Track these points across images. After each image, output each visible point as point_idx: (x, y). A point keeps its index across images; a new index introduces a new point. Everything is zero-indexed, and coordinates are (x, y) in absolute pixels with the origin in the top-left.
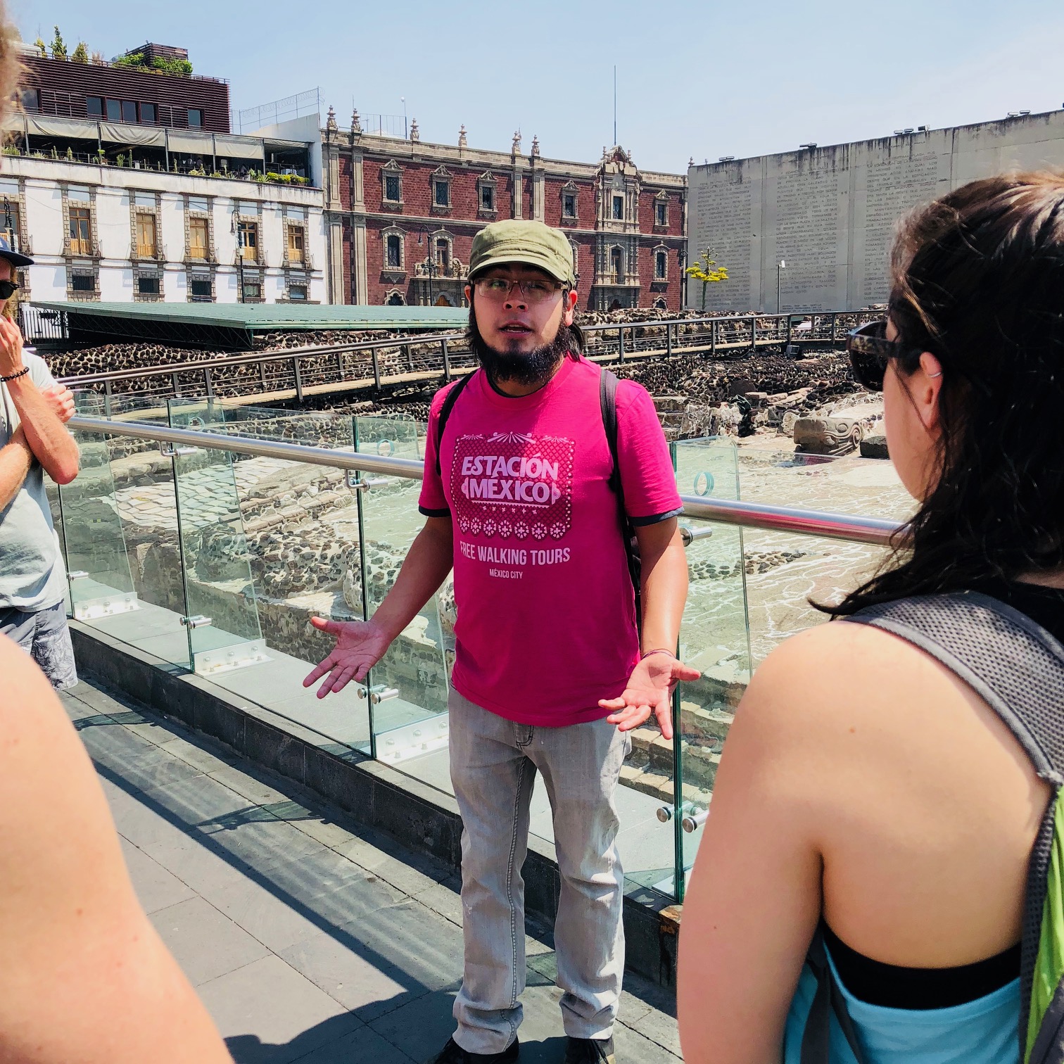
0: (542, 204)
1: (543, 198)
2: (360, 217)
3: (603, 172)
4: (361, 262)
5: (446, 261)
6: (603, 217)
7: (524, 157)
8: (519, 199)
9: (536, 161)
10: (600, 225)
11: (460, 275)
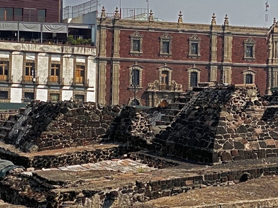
0: (230, 51)
1: (231, 48)
2: (117, 60)
3: (272, 32)
4: (116, 83)
5: (167, 82)
6: (273, 57)
7: (218, 27)
8: (214, 49)
9: (226, 28)
10: (270, 61)
11: (174, 89)
